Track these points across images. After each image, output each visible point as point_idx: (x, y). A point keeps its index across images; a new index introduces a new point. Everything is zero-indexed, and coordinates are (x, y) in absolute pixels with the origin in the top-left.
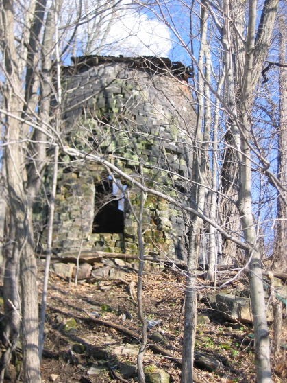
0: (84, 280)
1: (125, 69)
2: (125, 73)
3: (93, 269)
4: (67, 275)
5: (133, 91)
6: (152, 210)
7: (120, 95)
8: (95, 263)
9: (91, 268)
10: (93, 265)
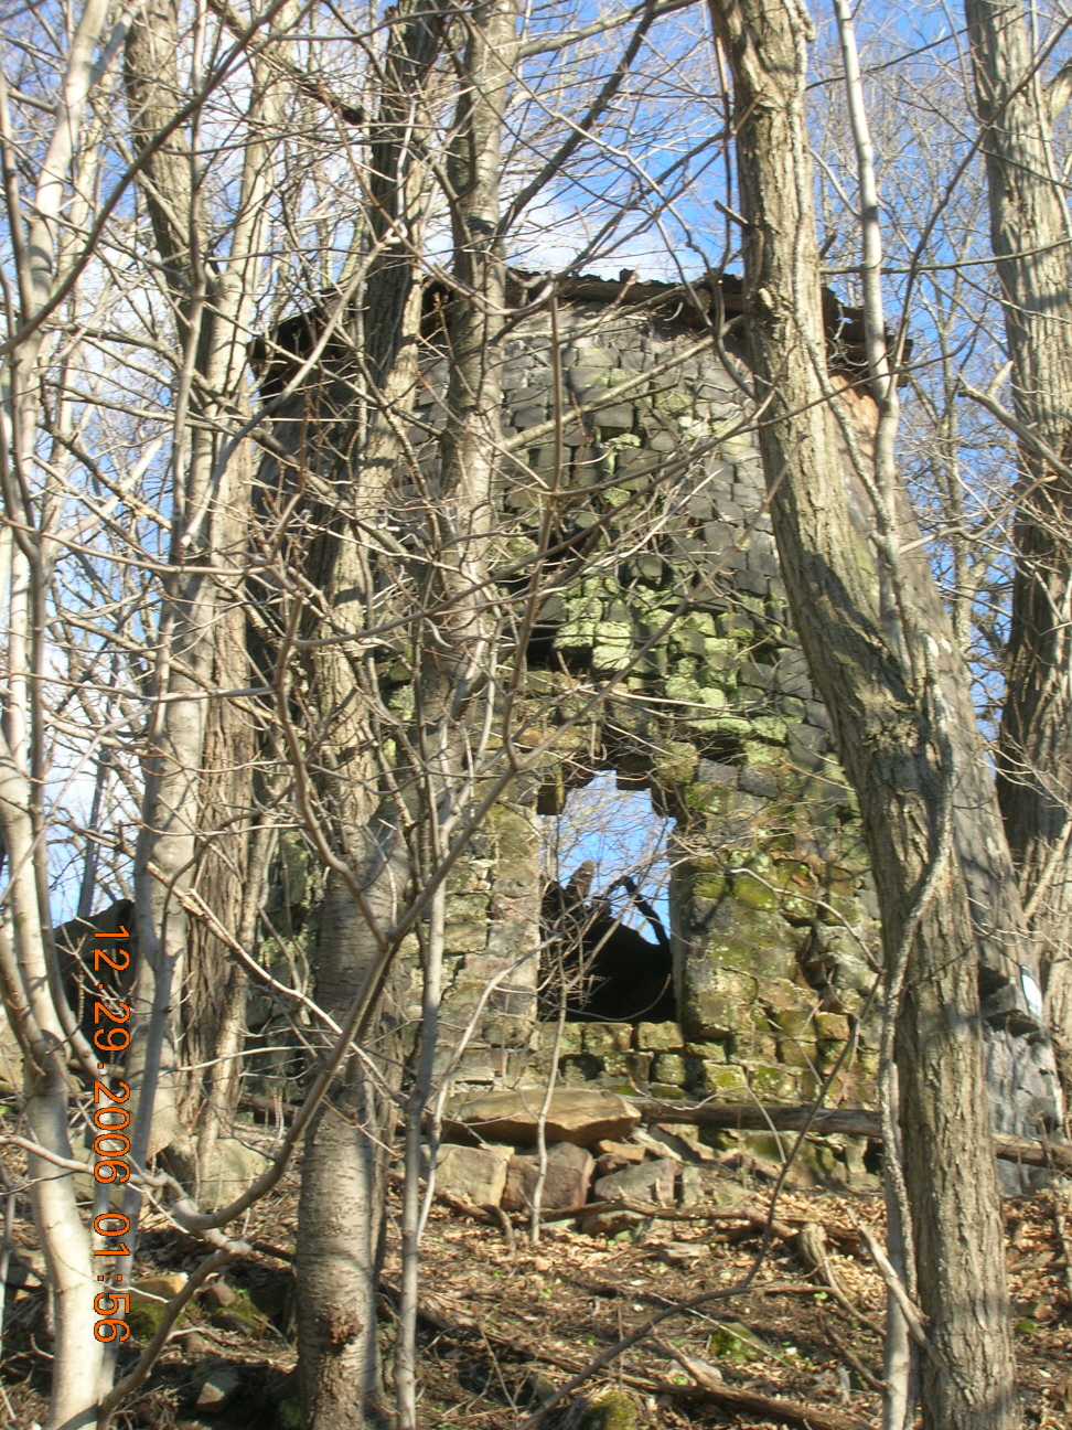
0: (567, 1222)
1: (645, 332)
2: (642, 348)
3: (599, 1173)
4: (481, 1200)
5: (686, 421)
6: (797, 923)
7: (628, 438)
8: (606, 1145)
9: (589, 1166)
10: (596, 1152)
